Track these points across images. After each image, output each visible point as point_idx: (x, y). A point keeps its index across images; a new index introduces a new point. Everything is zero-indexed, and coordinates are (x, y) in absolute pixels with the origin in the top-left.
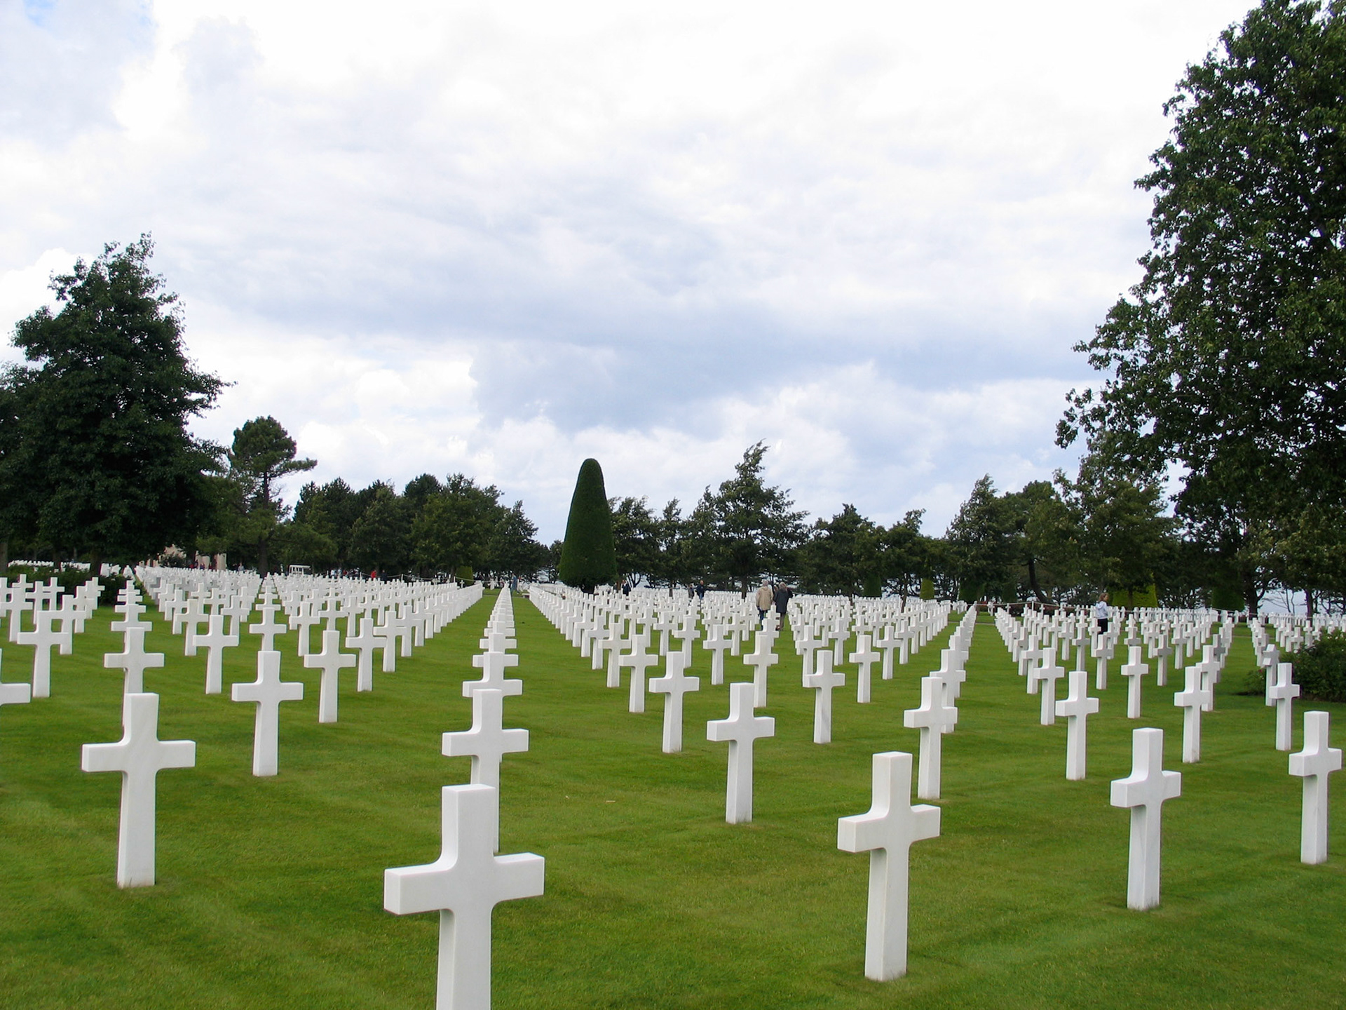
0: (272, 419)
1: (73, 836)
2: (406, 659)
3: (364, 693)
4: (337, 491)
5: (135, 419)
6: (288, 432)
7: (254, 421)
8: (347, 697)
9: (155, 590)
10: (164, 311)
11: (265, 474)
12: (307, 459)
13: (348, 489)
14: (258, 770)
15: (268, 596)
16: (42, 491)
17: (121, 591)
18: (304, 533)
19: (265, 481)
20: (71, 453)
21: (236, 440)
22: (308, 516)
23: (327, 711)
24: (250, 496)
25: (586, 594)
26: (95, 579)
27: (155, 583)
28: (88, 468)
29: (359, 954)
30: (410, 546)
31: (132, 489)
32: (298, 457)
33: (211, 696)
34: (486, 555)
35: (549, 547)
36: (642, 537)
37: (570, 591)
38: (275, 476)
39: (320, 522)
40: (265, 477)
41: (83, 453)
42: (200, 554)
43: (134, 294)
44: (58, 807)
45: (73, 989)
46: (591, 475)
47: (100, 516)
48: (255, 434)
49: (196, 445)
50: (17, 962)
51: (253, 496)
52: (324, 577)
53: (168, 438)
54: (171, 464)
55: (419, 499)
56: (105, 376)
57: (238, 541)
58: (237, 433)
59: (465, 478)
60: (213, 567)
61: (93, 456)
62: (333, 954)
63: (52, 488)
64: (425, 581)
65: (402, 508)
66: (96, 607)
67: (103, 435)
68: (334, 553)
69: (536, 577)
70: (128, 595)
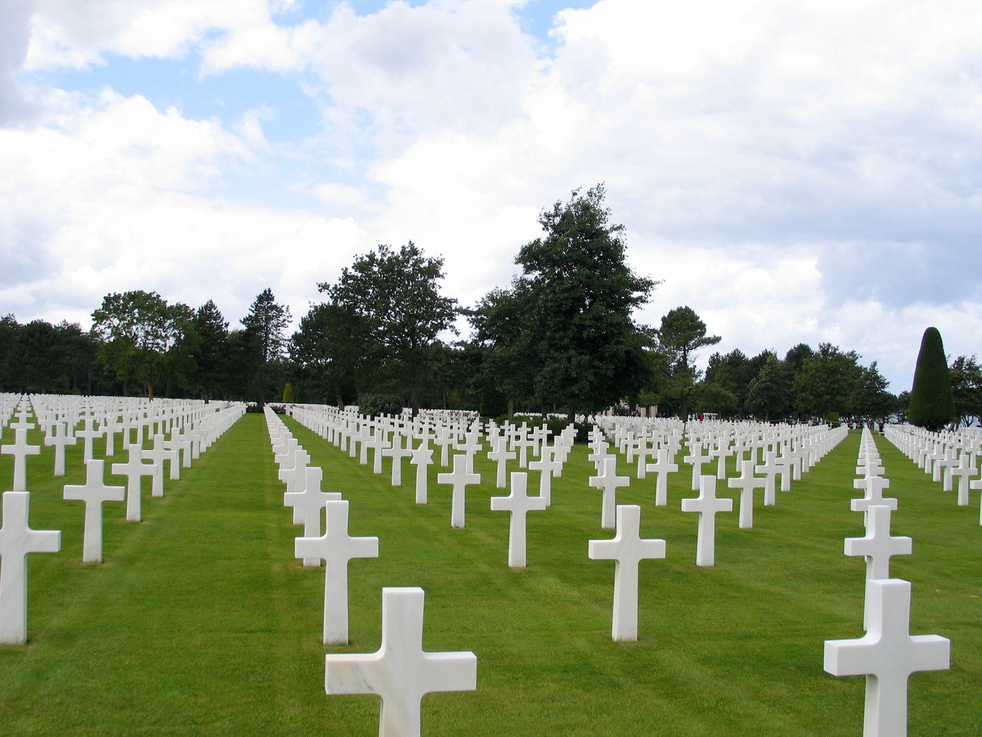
0: (688, 308)
1: (578, 603)
2: (796, 481)
3: (770, 507)
4: (736, 359)
5: (597, 313)
6: (700, 317)
7: (675, 310)
8: (759, 510)
9: (612, 432)
10: (613, 236)
11: (684, 348)
12: (714, 336)
13: (744, 356)
14: (700, 562)
15: (691, 435)
16: (536, 366)
17: (589, 433)
18: (714, 389)
19: (685, 353)
20: (554, 339)
21: (663, 324)
22: (717, 376)
23: (745, 520)
24: (673, 364)
25: (931, 433)
26: (572, 425)
27: (612, 427)
28: (566, 349)
29: (790, 702)
30: (792, 398)
31: (596, 363)
32: (708, 334)
33: (660, 507)
34: (849, 403)
35: (898, 396)
36: (974, 386)
37: (917, 430)
38: (692, 349)
39: (724, 381)
40: (685, 350)
41: (562, 339)
42: (639, 406)
43: (592, 225)
44: (565, 582)
45: (591, 709)
46: (932, 340)
47: (575, 381)
48: (676, 319)
49: (637, 329)
50: (553, 686)
51: (675, 364)
52: (729, 421)
53: (619, 324)
54: (622, 343)
55: (797, 363)
56: (576, 283)
57: (666, 396)
58: (664, 319)
59: (832, 345)
60: (648, 415)
61: (568, 340)
62: (771, 700)
63: (542, 363)
64: (803, 423)
65: (785, 370)
66: (573, 445)
67: (575, 325)
68: (736, 404)
69: (888, 419)
70: (595, 435)
